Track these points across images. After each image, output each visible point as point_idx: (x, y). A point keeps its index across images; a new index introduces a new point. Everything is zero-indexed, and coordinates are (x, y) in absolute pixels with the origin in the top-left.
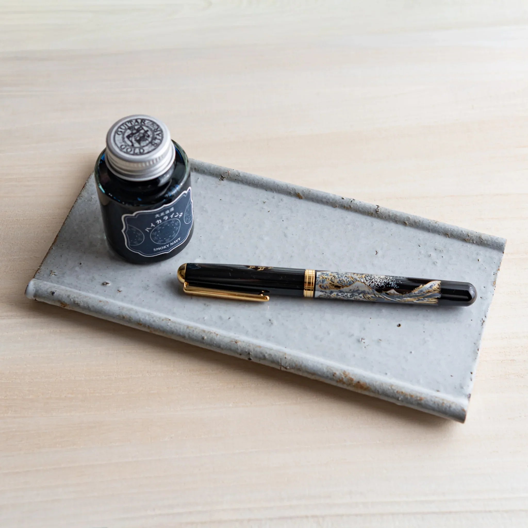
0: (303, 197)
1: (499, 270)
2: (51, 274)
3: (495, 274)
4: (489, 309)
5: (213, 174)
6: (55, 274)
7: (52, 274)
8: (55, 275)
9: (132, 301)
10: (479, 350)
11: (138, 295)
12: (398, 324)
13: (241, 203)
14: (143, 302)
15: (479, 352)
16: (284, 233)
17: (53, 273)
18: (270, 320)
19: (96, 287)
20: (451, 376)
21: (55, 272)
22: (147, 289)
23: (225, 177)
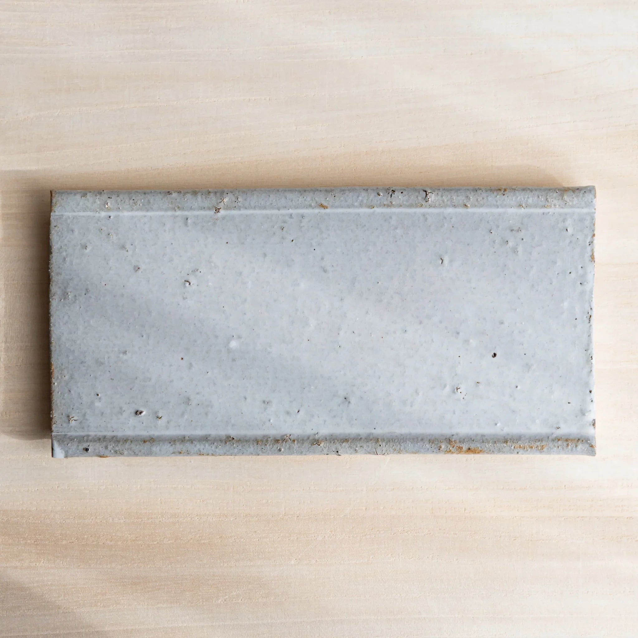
0: (328, 206)
1: (594, 235)
2: (69, 421)
3: (591, 243)
4: (593, 296)
5: (204, 208)
6: (75, 418)
7: (71, 421)
8: (75, 420)
9: (179, 426)
10: (593, 358)
11: (183, 415)
12: (493, 354)
13: (254, 239)
14: (192, 422)
15: (593, 361)
16: (322, 267)
17: (72, 419)
18: (345, 398)
19: (129, 421)
20: (569, 403)
21: (73, 417)
22: (190, 404)
23: (220, 208)
